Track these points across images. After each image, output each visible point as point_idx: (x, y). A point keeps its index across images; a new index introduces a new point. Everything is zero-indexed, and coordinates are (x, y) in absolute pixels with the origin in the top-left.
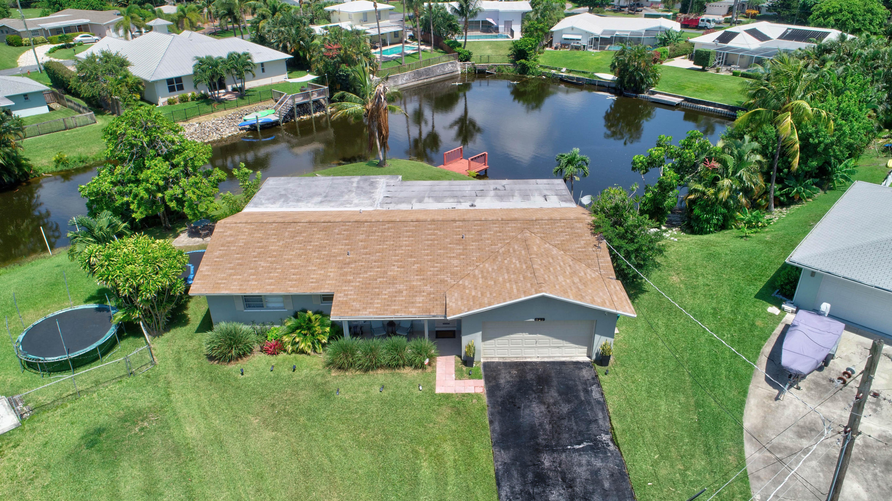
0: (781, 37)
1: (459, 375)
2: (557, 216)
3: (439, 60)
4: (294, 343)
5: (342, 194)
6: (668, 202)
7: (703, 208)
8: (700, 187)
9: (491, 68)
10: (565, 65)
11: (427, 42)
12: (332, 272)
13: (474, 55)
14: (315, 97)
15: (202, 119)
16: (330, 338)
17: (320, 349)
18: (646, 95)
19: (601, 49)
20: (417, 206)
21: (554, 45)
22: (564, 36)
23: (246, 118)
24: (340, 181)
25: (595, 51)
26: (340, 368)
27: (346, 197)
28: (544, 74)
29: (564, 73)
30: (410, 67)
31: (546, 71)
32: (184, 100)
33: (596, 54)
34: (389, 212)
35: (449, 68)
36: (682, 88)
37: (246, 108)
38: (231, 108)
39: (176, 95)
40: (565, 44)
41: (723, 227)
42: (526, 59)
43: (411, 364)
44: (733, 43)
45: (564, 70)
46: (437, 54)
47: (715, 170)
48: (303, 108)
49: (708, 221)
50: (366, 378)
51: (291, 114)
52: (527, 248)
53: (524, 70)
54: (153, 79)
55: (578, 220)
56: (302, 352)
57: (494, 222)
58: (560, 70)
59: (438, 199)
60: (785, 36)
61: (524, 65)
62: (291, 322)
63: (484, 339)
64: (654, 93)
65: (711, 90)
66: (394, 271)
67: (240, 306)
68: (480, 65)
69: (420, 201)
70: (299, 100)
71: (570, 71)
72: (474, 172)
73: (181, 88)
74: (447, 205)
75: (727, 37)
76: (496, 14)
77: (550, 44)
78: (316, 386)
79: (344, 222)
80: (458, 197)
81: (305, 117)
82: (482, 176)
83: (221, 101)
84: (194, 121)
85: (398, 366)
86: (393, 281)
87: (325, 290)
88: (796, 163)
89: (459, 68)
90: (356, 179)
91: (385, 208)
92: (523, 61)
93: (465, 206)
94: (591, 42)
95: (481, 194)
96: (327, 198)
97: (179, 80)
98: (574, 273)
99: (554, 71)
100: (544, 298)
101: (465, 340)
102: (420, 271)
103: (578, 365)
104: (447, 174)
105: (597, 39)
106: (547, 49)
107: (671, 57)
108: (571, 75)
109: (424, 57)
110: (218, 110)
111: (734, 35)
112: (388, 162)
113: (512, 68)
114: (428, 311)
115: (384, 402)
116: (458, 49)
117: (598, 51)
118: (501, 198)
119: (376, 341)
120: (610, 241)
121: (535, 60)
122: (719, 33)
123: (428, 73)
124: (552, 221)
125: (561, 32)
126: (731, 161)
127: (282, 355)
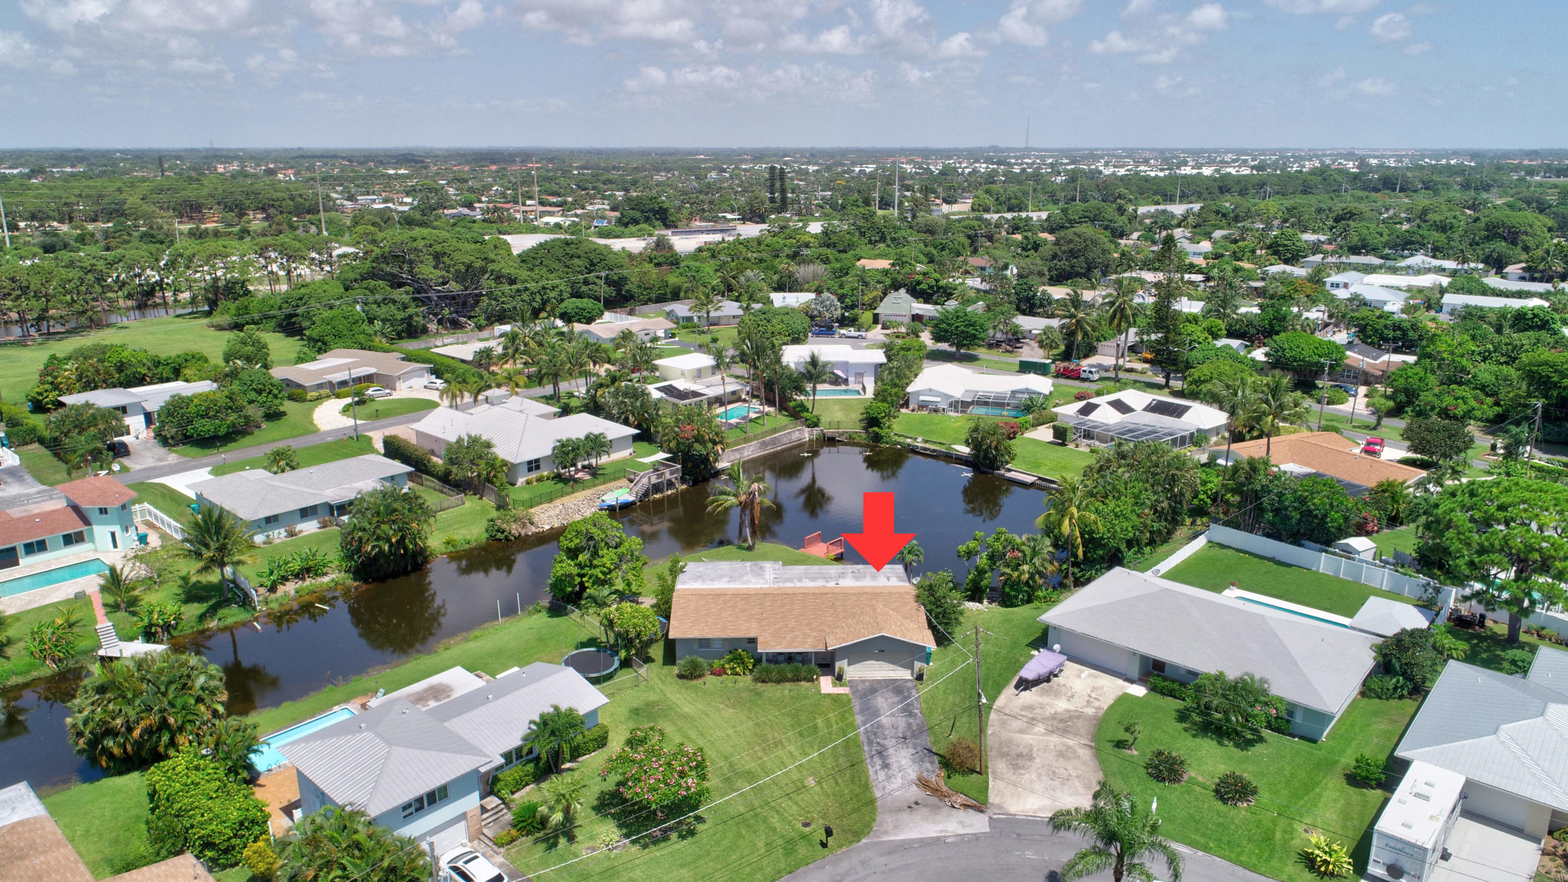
0: (1146, 409)
1: (834, 685)
2: (894, 591)
3: (785, 427)
4: (733, 669)
5: (741, 576)
6: (984, 583)
7: (1012, 587)
8: (1008, 571)
9: (842, 434)
10: (921, 434)
11: (770, 402)
12: (754, 625)
13: (823, 420)
14: (668, 476)
15: (565, 500)
16: (754, 666)
17: (747, 672)
18: (1002, 472)
19: (962, 412)
20: (798, 584)
21: (911, 407)
22: (922, 398)
23: (604, 498)
24: (737, 565)
25: (956, 415)
26: (763, 681)
27: (745, 578)
28: (899, 443)
29: (919, 443)
30: (756, 437)
31: (901, 440)
32: (540, 480)
33: (956, 418)
34: (780, 588)
35: (795, 436)
36: (1037, 466)
37: (602, 487)
38: (589, 488)
39: (534, 475)
40: (922, 406)
41: (1029, 601)
42: (879, 427)
43: (805, 679)
44: (1094, 416)
45: (920, 440)
46: (783, 419)
47: (1017, 558)
48: (657, 488)
49: (1016, 597)
50: (779, 686)
51: (646, 494)
52: (874, 610)
53: (877, 438)
54: (518, 461)
55: (907, 593)
56: (737, 674)
57: (853, 594)
58: (915, 439)
59: (812, 579)
60: (1151, 408)
61: (877, 434)
62: (729, 657)
63: (849, 664)
64: (1009, 470)
65: (1066, 468)
66: (792, 624)
67: (696, 646)
68: (829, 432)
69: (800, 580)
70: (654, 480)
71: (926, 442)
72: (832, 555)
73: (538, 468)
74: (819, 583)
75: (1088, 410)
76: (845, 366)
77: (906, 404)
78: (751, 691)
79: (756, 595)
80: (827, 578)
81: (657, 496)
82: (839, 559)
83: (576, 481)
84: (558, 502)
85: (798, 680)
86: (792, 630)
87: (752, 635)
88: (1080, 552)
89: (806, 434)
90: (748, 564)
91: (776, 586)
92: (876, 429)
93: (832, 584)
94: (951, 405)
95: (842, 575)
96: (732, 579)
97: (537, 461)
98: (902, 625)
99: (909, 441)
100: (883, 638)
101: (838, 665)
102: (808, 624)
103: (906, 681)
104: (809, 557)
105: (957, 402)
106: (903, 410)
107: (1035, 425)
108: (927, 446)
109: (769, 424)
110: (578, 491)
111: (1095, 407)
112: (756, 546)
113: (864, 436)
114: (815, 647)
115: (793, 697)
116: (805, 414)
117: (959, 415)
118: (857, 578)
119: (782, 665)
120: (925, 606)
121: (889, 428)
122: (1082, 404)
123: (774, 442)
124: (891, 594)
125: (918, 393)
126: (1028, 551)
127: (725, 676)
